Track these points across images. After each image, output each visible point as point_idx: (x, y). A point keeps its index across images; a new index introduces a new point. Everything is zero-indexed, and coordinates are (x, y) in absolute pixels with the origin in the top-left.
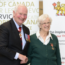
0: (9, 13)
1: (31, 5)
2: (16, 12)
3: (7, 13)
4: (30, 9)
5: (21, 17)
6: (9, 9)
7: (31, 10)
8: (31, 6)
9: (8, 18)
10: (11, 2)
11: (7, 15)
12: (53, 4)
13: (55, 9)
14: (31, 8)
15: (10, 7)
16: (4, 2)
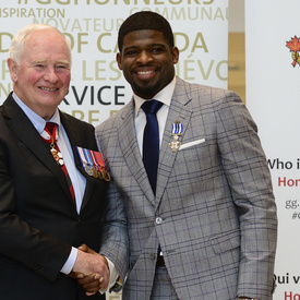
0: (97, 78)
1: (195, 46)
2: (18, 63)
3: (91, 79)
4: (190, 65)
5: (42, 77)
6: (97, 62)
7: (192, 70)
8: (193, 51)
9: (92, 103)
10: (110, 34)
11: (92, 88)
12: (289, 44)
13: (297, 65)
14: (193, 61)
15: (102, 56)
16: (80, 35)
